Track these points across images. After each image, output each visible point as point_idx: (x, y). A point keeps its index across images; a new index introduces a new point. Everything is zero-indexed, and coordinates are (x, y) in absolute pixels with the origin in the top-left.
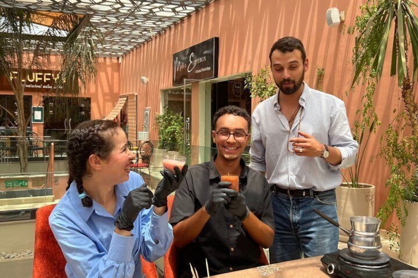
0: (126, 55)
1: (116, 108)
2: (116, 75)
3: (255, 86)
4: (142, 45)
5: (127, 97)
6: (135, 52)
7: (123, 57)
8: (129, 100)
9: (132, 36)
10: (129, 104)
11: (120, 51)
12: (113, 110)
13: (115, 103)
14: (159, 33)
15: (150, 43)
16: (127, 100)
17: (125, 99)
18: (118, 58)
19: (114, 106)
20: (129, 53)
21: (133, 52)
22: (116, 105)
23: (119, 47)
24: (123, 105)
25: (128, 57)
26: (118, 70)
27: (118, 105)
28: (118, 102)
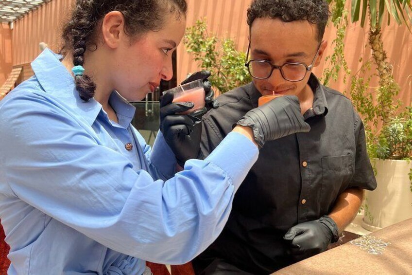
0: (19, 19)
1: (9, 80)
2: (8, 42)
4: (39, 8)
5: (23, 68)
6: (30, 15)
7: (15, 22)
8: (24, 71)
10: (25, 75)
11: (12, 14)
12: (5, 83)
13: (8, 75)
15: (50, 3)
16: (22, 71)
17: (20, 69)
18: (9, 23)
19: (6, 77)
20: (24, 17)
21: (28, 16)
22: (9, 77)
23: (12, 9)
24: (17, 76)
25: (21, 22)
26: (10, 37)
27: (12, 76)
28: (12, 73)
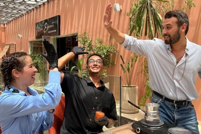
0: (9, 23)
1: (4, 51)
2: (3, 33)
3: (81, 40)
4: (18, 18)
6: (14, 21)
7: (7, 24)
9: (13, 13)
10: (11, 49)
11: (5, 21)
12: (2, 52)
13: (3, 48)
14: (27, 12)
15: (23, 17)
16: (10, 47)
17: (9, 46)
18: (4, 25)
19: (2, 50)
20: (11, 22)
21: (13, 22)
22: (4, 49)
23: (5, 19)
24: (8, 49)
25: (10, 24)
26: (5, 31)
27: (5, 49)
28: (5, 48)
